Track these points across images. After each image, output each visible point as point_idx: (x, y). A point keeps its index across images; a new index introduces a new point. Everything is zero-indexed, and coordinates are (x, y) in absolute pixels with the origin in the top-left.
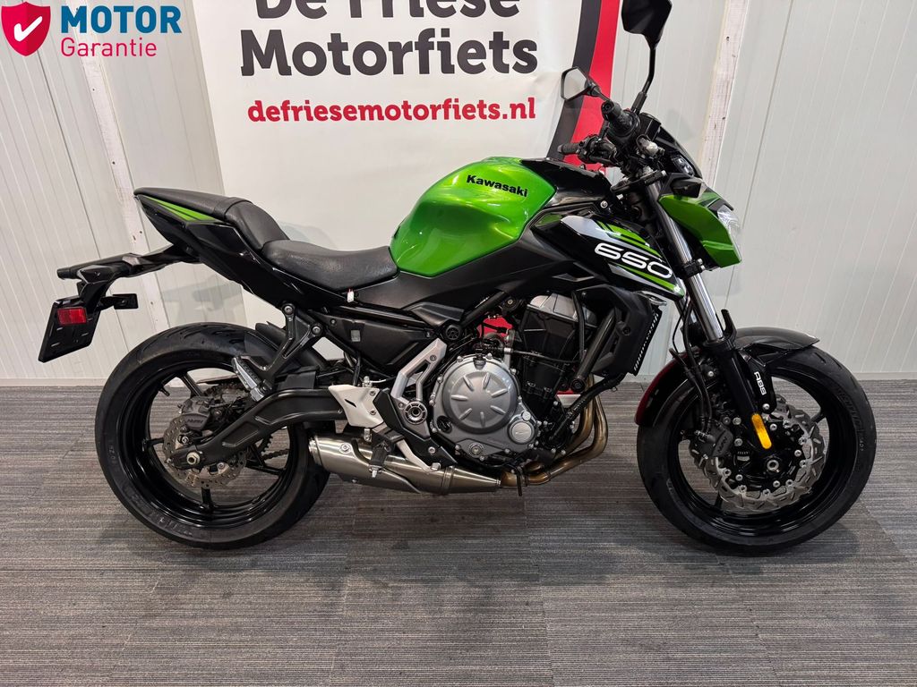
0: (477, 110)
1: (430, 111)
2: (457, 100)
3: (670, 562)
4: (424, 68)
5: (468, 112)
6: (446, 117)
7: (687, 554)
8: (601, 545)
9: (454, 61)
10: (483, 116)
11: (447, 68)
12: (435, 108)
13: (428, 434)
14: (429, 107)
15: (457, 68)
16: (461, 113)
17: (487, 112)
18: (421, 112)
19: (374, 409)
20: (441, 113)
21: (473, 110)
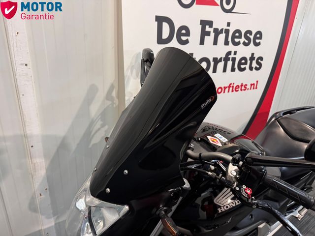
0: (240, 87)
1: (223, 89)
2: (234, 84)
4: (225, 70)
5: (236, 89)
6: (229, 92)
9: (236, 66)
10: (241, 90)
11: (233, 70)
12: (225, 88)
14: (223, 88)
15: (237, 69)
16: (234, 89)
17: (243, 88)
18: (220, 90)
20: (227, 90)
21: (239, 88)
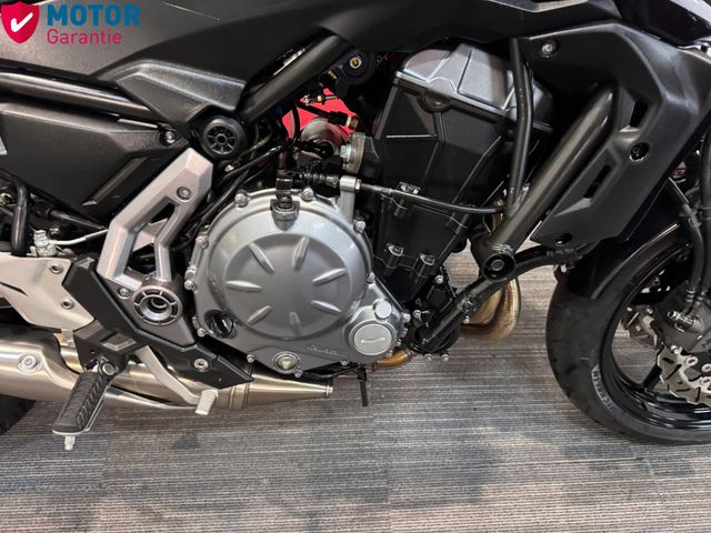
3: (569, 458)
7: (593, 443)
8: (474, 430)
13: (192, 340)
19: (69, 298)
